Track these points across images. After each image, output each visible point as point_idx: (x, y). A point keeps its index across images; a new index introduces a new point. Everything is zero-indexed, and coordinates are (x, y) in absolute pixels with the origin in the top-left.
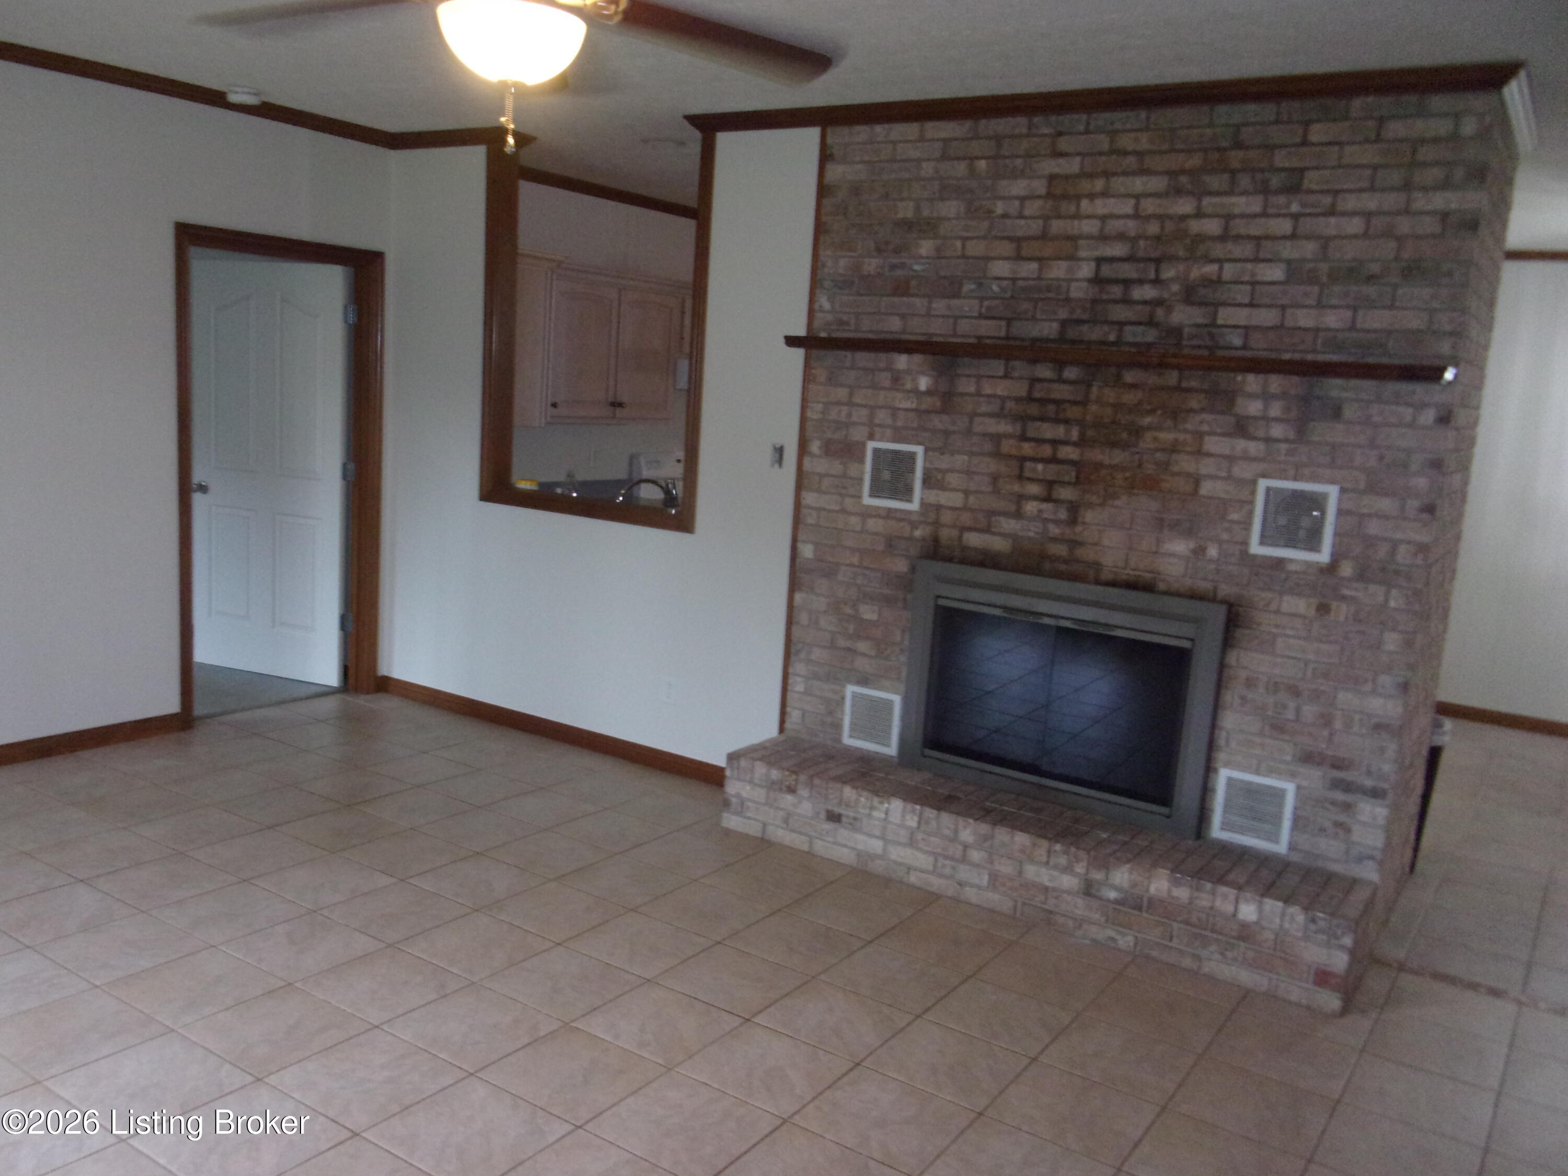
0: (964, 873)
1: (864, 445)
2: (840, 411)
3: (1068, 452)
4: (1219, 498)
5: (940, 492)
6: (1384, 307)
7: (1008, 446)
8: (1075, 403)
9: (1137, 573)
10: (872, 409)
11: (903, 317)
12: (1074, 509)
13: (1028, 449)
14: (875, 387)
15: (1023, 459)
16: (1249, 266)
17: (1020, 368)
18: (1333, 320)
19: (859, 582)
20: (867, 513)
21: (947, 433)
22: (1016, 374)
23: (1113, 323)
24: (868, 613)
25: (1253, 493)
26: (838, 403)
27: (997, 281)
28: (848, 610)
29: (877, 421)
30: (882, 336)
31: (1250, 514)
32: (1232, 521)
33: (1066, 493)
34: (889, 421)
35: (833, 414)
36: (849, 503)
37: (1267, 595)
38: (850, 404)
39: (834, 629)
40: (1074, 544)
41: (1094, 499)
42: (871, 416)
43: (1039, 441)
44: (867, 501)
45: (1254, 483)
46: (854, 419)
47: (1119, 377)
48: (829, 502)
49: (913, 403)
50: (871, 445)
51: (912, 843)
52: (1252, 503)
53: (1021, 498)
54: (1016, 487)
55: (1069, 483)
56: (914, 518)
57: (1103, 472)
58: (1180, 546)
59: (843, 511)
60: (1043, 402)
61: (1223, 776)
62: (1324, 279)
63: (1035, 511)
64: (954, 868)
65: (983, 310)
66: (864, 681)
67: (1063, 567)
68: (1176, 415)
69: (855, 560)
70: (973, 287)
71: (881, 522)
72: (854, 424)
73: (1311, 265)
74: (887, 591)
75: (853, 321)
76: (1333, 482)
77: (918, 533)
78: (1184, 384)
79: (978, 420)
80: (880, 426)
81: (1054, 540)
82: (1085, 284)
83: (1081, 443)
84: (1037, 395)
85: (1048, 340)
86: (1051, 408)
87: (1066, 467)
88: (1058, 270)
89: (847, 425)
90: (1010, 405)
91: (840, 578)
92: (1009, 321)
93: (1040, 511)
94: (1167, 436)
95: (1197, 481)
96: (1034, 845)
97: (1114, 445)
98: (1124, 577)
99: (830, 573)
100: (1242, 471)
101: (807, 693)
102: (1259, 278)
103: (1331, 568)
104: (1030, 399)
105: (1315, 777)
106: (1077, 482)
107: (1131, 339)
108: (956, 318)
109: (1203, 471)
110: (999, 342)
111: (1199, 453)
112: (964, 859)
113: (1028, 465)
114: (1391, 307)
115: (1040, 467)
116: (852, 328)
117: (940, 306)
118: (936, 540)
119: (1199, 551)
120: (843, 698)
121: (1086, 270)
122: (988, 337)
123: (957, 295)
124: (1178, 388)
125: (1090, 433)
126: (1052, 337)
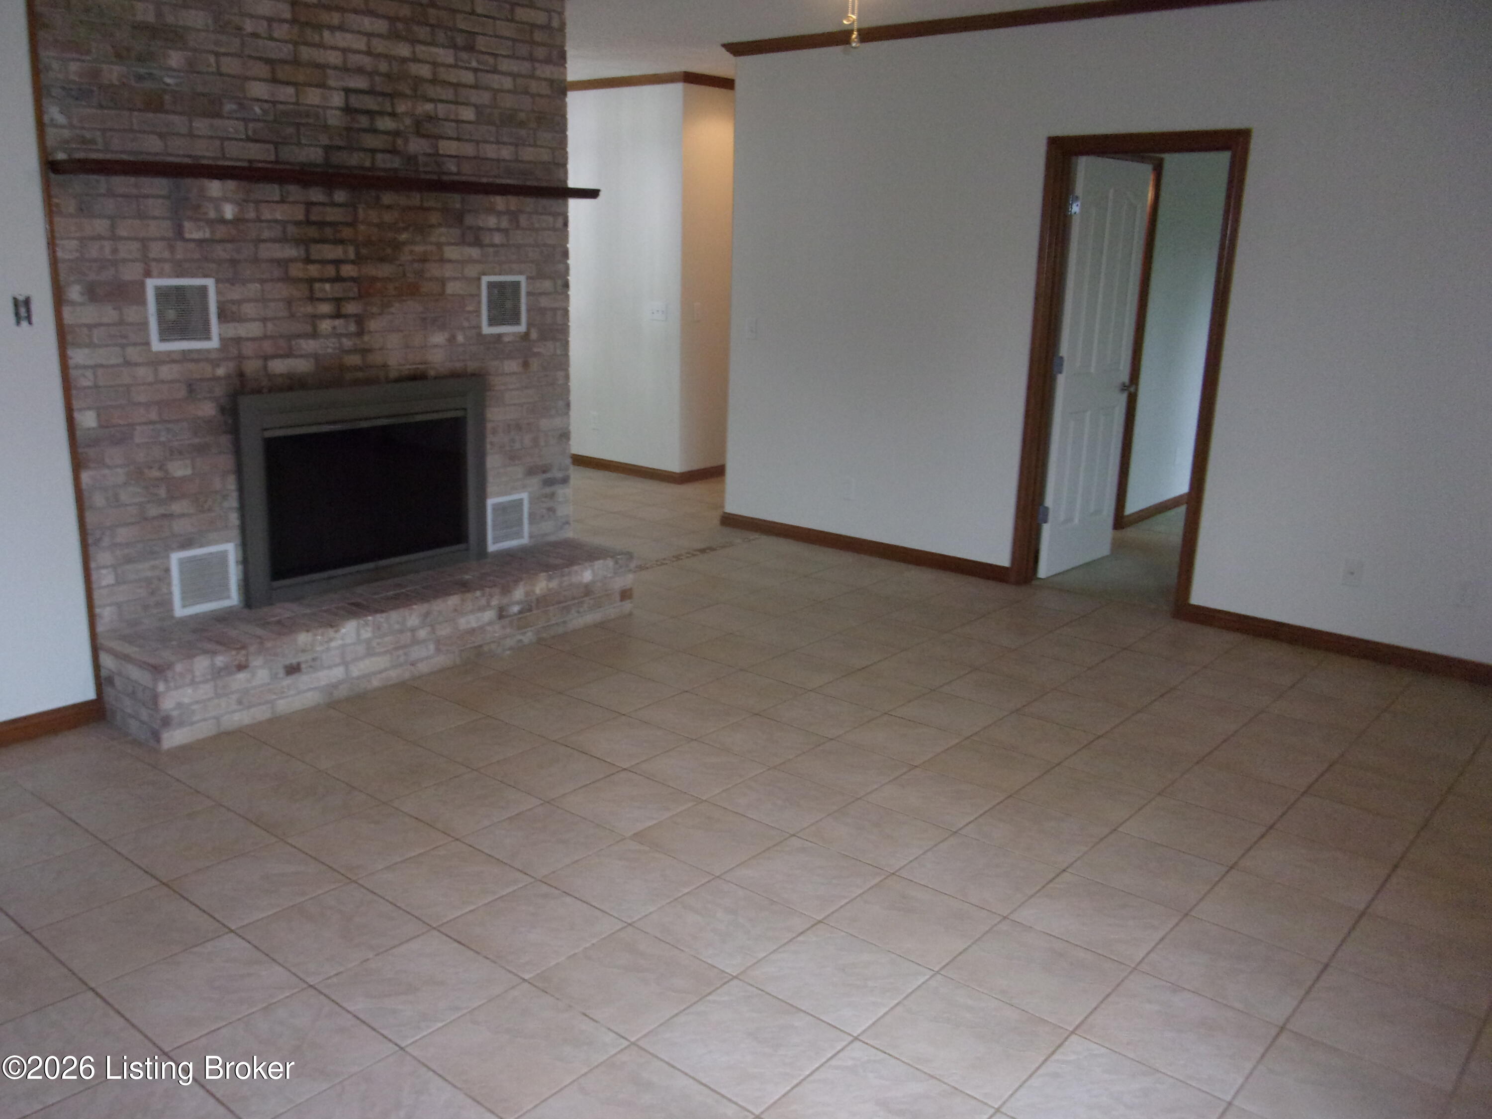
0: (417, 652)
1: (142, 285)
2: (102, 248)
3: (348, 270)
4: (459, 295)
5: (237, 324)
6: (530, 145)
7: (296, 271)
8: (347, 224)
9: (414, 366)
10: (144, 242)
11: (161, 136)
12: (360, 320)
13: (314, 270)
14: (141, 216)
15: (311, 281)
16: (453, 107)
17: (294, 191)
18: (506, 153)
19: (163, 439)
20: (158, 361)
21: (234, 262)
22: (291, 199)
23: (365, 150)
24: (180, 469)
25: (479, 287)
26: (100, 238)
27: (260, 103)
28: (156, 473)
29: (152, 255)
30: (140, 158)
31: (479, 302)
32: (469, 312)
33: (351, 308)
34: (166, 254)
35: (93, 251)
36: (132, 353)
37: (496, 363)
38: (114, 238)
39: (143, 499)
40: (364, 351)
41: (375, 310)
42: (145, 249)
43: (323, 262)
44: (157, 346)
45: (479, 279)
46: (122, 255)
47: (378, 198)
48: (109, 356)
49: (204, 232)
50: (151, 284)
51: (370, 653)
52: (479, 295)
53: (315, 318)
54: (310, 309)
55: (354, 299)
56: (214, 356)
57: (379, 285)
58: (439, 338)
59: (127, 363)
60: (322, 224)
61: (490, 502)
62: (498, 122)
63: (330, 329)
64: (405, 654)
65: (250, 133)
66: (187, 543)
67: (360, 375)
68: (423, 229)
69: (153, 416)
70: (234, 107)
71: (176, 367)
72: (124, 261)
73: (489, 110)
74: (196, 441)
75: (100, 140)
76: (520, 273)
77: (221, 372)
78: (426, 205)
79: (262, 246)
80: (154, 260)
81: (349, 352)
82: (338, 113)
83: (359, 260)
84: (313, 218)
85: (316, 165)
86: (328, 231)
87: (349, 284)
88: (313, 97)
89: (115, 263)
90: (291, 230)
91: (138, 440)
92: (276, 144)
93: (334, 328)
94: (419, 249)
95: (443, 282)
96: (463, 600)
97: (382, 260)
98: (407, 372)
99: (122, 438)
100: (471, 271)
101: (119, 582)
102: (460, 118)
103: (526, 336)
104: (308, 222)
105: (535, 482)
106: (360, 297)
107: (382, 165)
108: (223, 139)
109: (448, 274)
110: (270, 166)
111: (442, 260)
112: (415, 642)
113: (317, 286)
114: (535, 145)
115: (327, 286)
116: (100, 146)
117: (201, 125)
118: (241, 375)
119: (452, 339)
120: (167, 570)
121: (337, 99)
122: (260, 161)
123: (218, 115)
124: (422, 208)
125: (364, 251)
126: (318, 162)
